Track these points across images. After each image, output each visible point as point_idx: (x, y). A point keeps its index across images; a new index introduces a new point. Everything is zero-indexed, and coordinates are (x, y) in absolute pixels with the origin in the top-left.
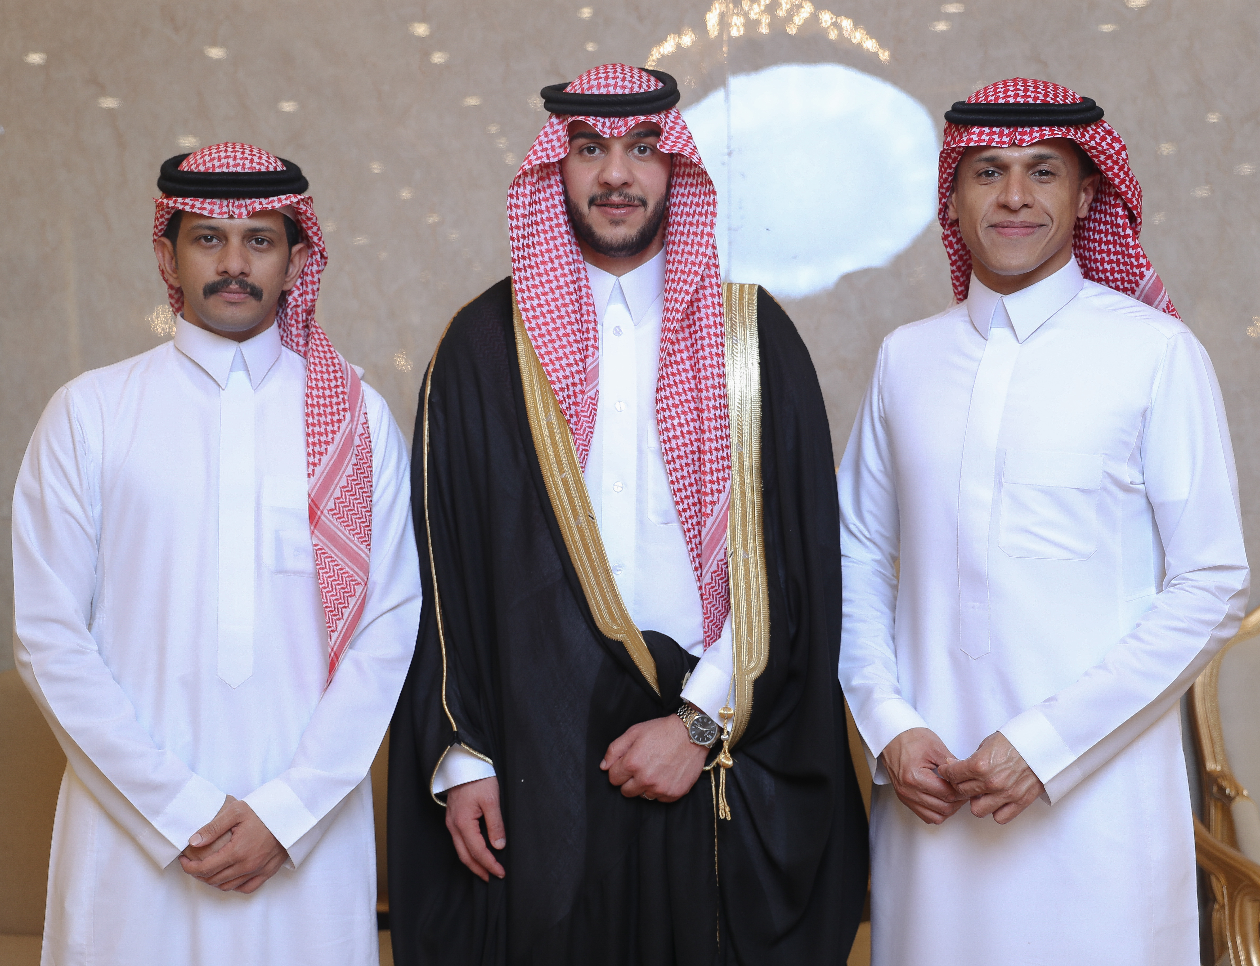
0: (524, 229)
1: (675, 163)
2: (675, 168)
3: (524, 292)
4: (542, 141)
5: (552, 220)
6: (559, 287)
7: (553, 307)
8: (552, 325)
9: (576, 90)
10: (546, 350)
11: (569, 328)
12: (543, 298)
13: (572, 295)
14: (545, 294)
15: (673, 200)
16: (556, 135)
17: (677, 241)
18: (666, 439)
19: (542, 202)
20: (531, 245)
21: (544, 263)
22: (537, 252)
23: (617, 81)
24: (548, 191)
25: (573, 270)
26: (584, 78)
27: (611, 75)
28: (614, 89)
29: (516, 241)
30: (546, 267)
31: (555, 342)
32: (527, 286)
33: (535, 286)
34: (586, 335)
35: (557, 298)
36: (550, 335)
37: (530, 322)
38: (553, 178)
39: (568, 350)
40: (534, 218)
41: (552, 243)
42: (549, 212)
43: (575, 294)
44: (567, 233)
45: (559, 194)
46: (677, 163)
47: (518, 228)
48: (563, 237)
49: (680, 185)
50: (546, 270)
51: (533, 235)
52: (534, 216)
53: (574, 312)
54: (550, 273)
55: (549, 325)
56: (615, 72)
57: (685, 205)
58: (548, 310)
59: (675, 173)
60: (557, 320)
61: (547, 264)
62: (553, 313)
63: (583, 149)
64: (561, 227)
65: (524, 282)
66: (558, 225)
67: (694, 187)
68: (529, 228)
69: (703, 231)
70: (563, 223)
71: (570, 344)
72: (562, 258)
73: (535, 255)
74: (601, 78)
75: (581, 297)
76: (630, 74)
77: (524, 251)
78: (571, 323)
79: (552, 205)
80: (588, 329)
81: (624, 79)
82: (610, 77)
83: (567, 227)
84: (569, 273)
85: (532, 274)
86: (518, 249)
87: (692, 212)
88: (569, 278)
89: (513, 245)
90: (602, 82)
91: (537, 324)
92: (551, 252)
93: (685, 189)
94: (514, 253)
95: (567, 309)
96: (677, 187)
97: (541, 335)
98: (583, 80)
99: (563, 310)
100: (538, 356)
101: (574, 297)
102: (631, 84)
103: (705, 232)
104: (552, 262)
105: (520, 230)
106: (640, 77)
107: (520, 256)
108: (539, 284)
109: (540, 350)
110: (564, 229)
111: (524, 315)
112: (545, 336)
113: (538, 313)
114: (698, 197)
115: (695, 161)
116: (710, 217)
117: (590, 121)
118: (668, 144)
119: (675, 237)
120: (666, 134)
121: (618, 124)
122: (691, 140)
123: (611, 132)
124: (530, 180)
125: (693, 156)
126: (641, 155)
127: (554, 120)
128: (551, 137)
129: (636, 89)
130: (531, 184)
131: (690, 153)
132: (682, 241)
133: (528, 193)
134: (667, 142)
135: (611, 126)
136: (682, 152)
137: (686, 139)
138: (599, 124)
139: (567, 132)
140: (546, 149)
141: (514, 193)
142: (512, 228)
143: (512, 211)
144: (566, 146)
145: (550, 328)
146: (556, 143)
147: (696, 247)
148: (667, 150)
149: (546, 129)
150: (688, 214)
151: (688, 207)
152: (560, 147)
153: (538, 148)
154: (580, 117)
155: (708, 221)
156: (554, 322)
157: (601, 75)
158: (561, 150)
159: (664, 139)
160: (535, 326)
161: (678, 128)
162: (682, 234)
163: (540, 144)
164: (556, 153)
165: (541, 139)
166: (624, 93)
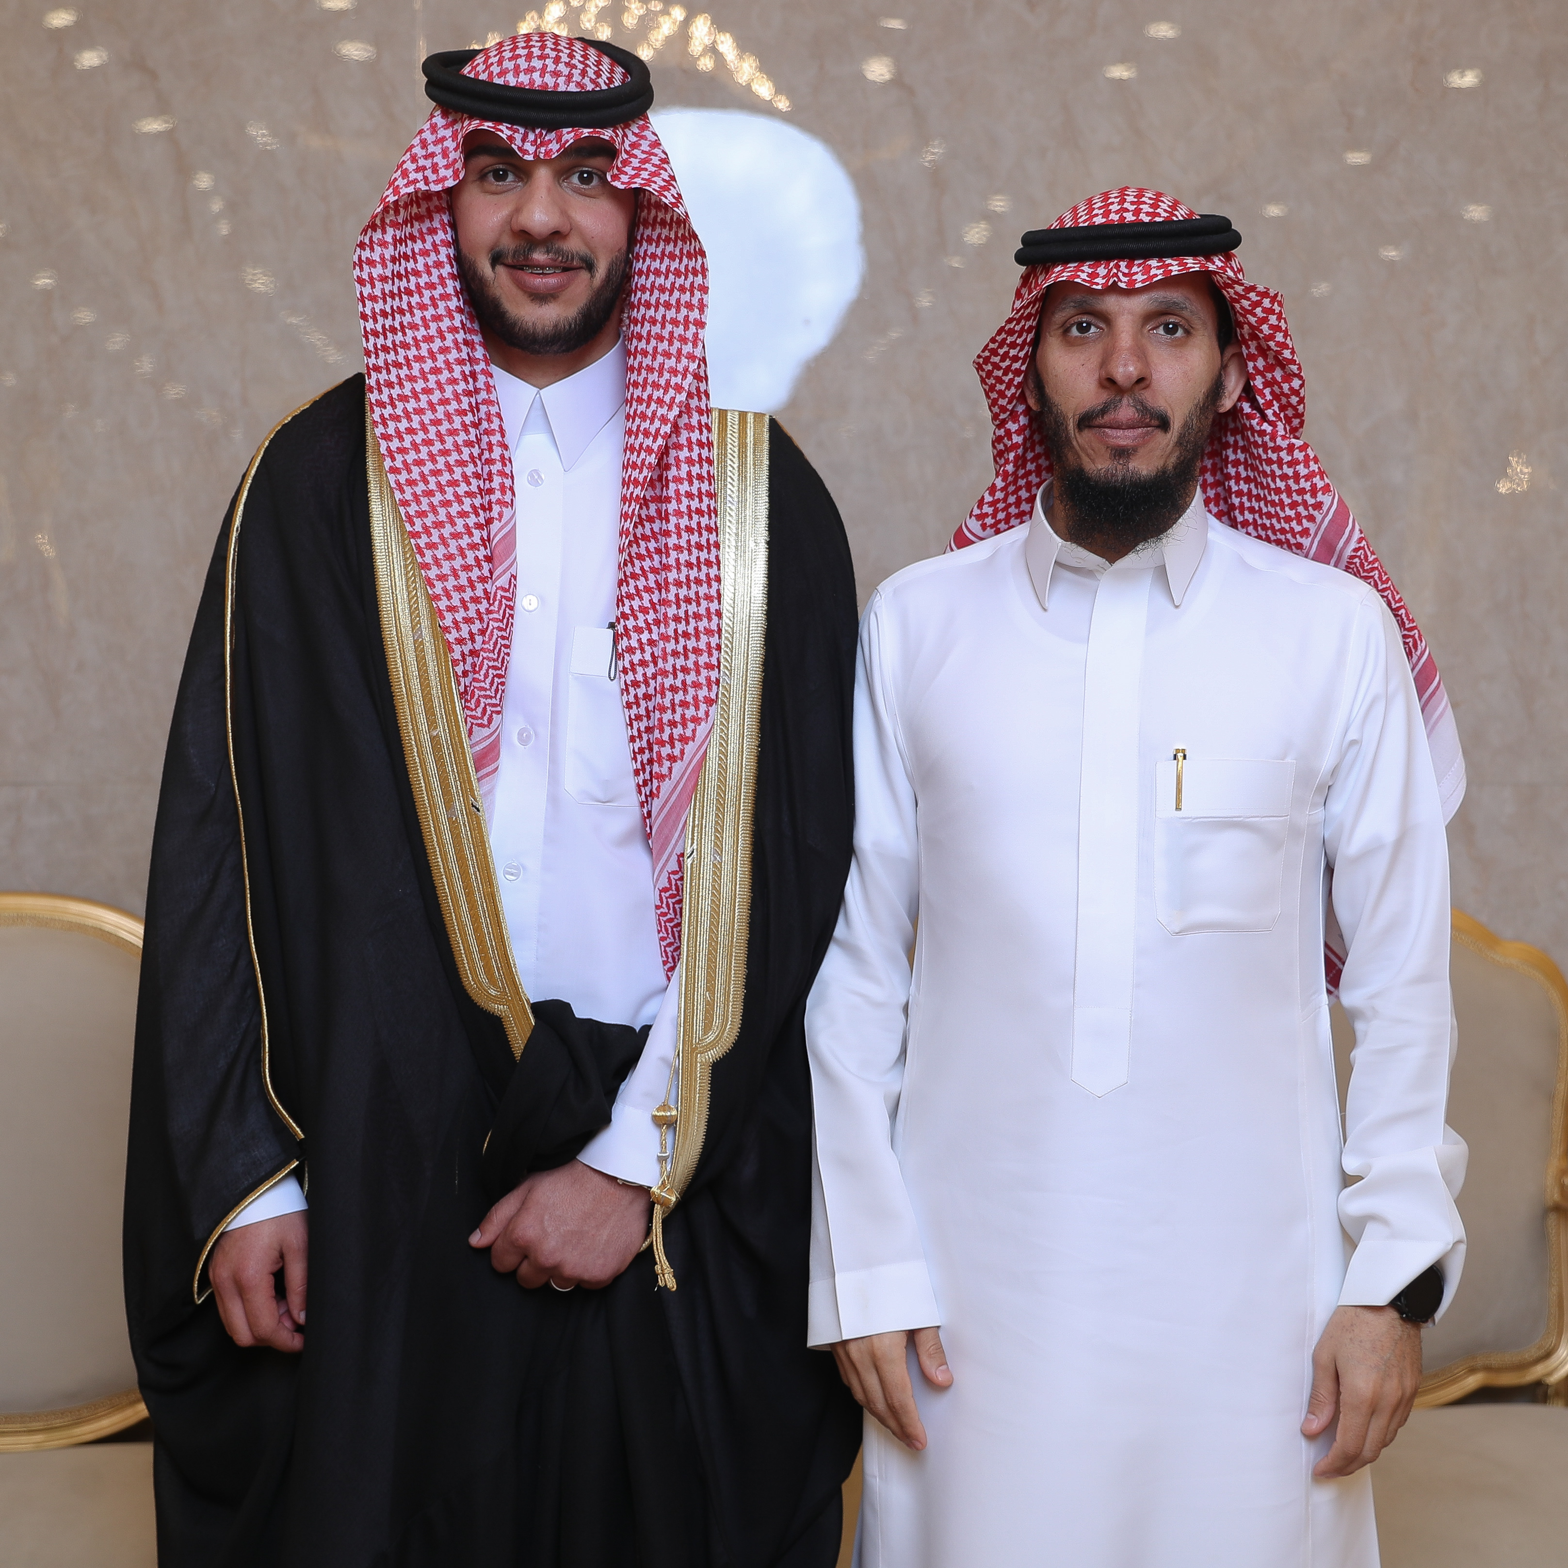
0: (385, 302)
1: (642, 203)
2: (642, 211)
3: (385, 408)
4: (416, 154)
5: (435, 289)
6: (444, 402)
7: (432, 435)
9: (477, 74)
10: (417, 508)
11: (458, 471)
12: (416, 418)
13: (466, 415)
14: (419, 411)
15: (638, 265)
16: (440, 146)
17: (645, 334)
18: (628, 666)
19: (418, 257)
20: (399, 328)
21: (419, 359)
22: (409, 340)
23: (547, 63)
24: (429, 239)
25: (467, 373)
26: (492, 54)
27: (536, 51)
28: (540, 76)
29: (371, 321)
30: (423, 366)
31: (434, 496)
32: (390, 397)
33: (403, 398)
34: (487, 486)
35: (441, 420)
36: (426, 482)
37: (393, 459)
38: (437, 217)
39: (455, 509)
40: (404, 283)
41: (433, 326)
42: (429, 273)
43: (470, 414)
44: (460, 310)
45: (447, 244)
46: (645, 203)
47: (373, 298)
48: (452, 318)
49: (650, 240)
50: (422, 371)
51: (402, 312)
52: (404, 280)
53: (469, 444)
54: (429, 376)
55: (425, 464)
56: (543, 48)
57: (657, 273)
58: (423, 440)
59: (642, 220)
60: (438, 458)
61: (425, 362)
62: (433, 445)
63: (488, 174)
64: (450, 300)
65: (385, 390)
66: (445, 297)
67: (672, 244)
68: (393, 299)
69: (687, 316)
70: (453, 293)
71: (459, 499)
72: (450, 352)
73: (406, 346)
74: (519, 56)
75: (480, 420)
76: (568, 51)
77: (386, 338)
78: (461, 463)
79: (435, 262)
80: (490, 474)
81: (557, 60)
82: (535, 55)
83: (459, 300)
84: (460, 377)
85: (398, 376)
86: (375, 334)
87: (668, 286)
88: (461, 387)
89: (365, 328)
90: (523, 63)
91: (405, 462)
92: (433, 342)
93: (657, 246)
94: (367, 340)
95: (456, 438)
96: (645, 244)
97: (411, 483)
98: (490, 57)
99: (449, 440)
100: (404, 518)
101: (468, 419)
102: (569, 69)
103: (691, 319)
104: (434, 359)
105: (377, 302)
106: (585, 57)
107: (379, 347)
108: (410, 394)
109: (408, 509)
110: (453, 303)
111: (383, 444)
112: (417, 485)
113: (407, 444)
114: (677, 260)
115: (667, 202)
116: (697, 294)
117: (502, 131)
118: (626, 174)
119: (642, 327)
120: (625, 156)
121: (547, 138)
122: (665, 166)
123: (536, 150)
124: (393, 218)
125: (666, 193)
126: (585, 186)
127: (439, 120)
128: (431, 149)
129: (577, 77)
130: (395, 225)
131: (660, 187)
132: (653, 333)
133: (391, 240)
134: (624, 169)
135: (536, 141)
136: (650, 186)
137: (658, 163)
138: (518, 137)
139: (458, 145)
140: (424, 168)
141: (367, 241)
142: (362, 299)
143: (362, 269)
144: (457, 166)
145: (426, 470)
146: (438, 159)
147: (677, 344)
148: (623, 183)
149: (424, 135)
150: (662, 289)
151: (663, 277)
152: (447, 167)
153: (410, 166)
154: (487, 124)
155: (695, 301)
156: (434, 460)
157: (520, 51)
158: (449, 173)
159: (620, 165)
160: (402, 466)
161: (645, 145)
162: (653, 322)
163: (414, 159)
164: (441, 175)
165: (414, 151)
166: (556, 85)
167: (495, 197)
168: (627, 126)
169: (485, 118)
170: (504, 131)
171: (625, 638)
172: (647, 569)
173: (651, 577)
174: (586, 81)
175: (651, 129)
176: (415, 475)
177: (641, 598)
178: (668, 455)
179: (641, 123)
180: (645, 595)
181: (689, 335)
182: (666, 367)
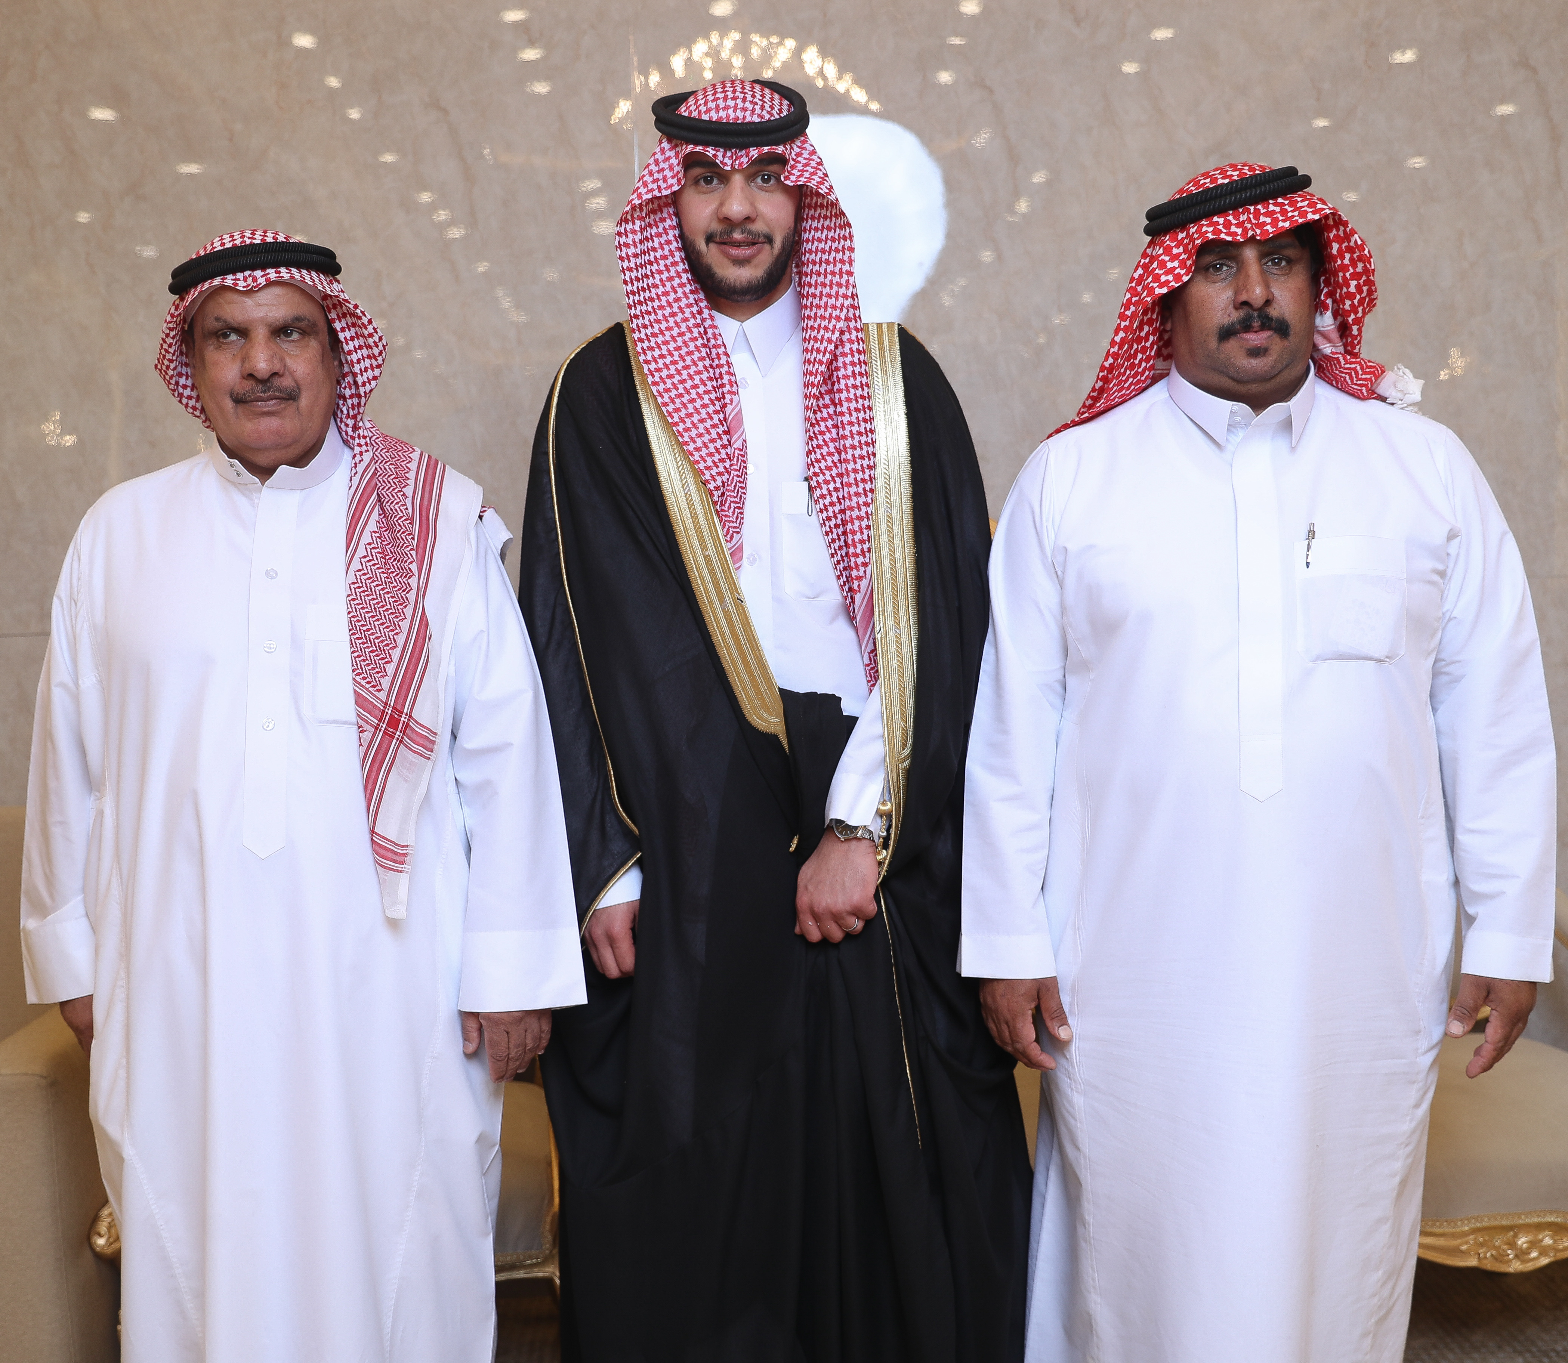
0: (637, 271)
2: (806, 198)
3: (644, 342)
4: (652, 170)
5: (667, 259)
7: (676, 358)
8: (677, 378)
9: (690, 113)
10: (674, 407)
11: (697, 378)
12: (664, 347)
14: (666, 343)
15: (806, 236)
16: (668, 163)
17: (813, 283)
19: (654, 238)
20: (646, 287)
21: (662, 307)
22: (654, 295)
23: (737, 103)
24: (661, 225)
25: (697, 314)
26: (699, 97)
27: (730, 95)
28: (734, 112)
29: (630, 285)
30: (665, 312)
31: (683, 397)
32: (646, 335)
33: (654, 335)
34: (720, 383)
35: (680, 346)
36: (675, 389)
37: (653, 376)
38: (666, 211)
39: (698, 403)
40: (647, 257)
41: (668, 284)
42: (663, 249)
44: (686, 271)
46: (809, 193)
47: (630, 269)
48: (680, 277)
49: (813, 218)
50: (664, 315)
51: (647, 276)
52: (647, 254)
53: (702, 359)
54: (669, 318)
55: (673, 377)
56: (734, 92)
57: (820, 240)
58: (671, 361)
59: (806, 205)
60: (682, 372)
61: (665, 309)
62: (678, 364)
63: (699, 180)
64: (678, 265)
65: (643, 330)
66: (674, 264)
67: (828, 220)
68: (642, 268)
69: (841, 269)
70: (679, 260)
71: (700, 396)
72: (681, 300)
73: (652, 299)
74: (719, 98)
76: (751, 92)
77: (639, 295)
78: (699, 372)
79: (666, 241)
80: (721, 374)
81: (744, 100)
82: (729, 97)
83: (684, 265)
84: (691, 317)
85: (651, 320)
86: (633, 293)
87: (827, 248)
89: (627, 289)
90: (721, 104)
91: (661, 377)
92: (669, 295)
93: (819, 222)
95: (693, 357)
96: (810, 221)
97: (667, 390)
98: (698, 99)
99: (688, 359)
100: (665, 413)
101: (700, 343)
102: (751, 105)
103: (844, 270)
104: (671, 307)
105: (632, 271)
106: (763, 96)
107: (636, 301)
108: (658, 331)
109: (667, 407)
110: (681, 267)
111: (645, 367)
112: (671, 391)
113: (661, 365)
114: (833, 231)
115: (822, 192)
116: (847, 253)
117: (709, 152)
118: (794, 175)
119: (811, 278)
120: (792, 162)
121: (739, 154)
122: (820, 167)
123: (732, 163)
124: (638, 214)
125: (821, 186)
126: (765, 185)
127: (666, 145)
128: (662, 165)
129: (758, 111)
130: (641, 218)
131: (818, 183)
132: (819, 282)
133: (639, 229)
134: (793, 172)
135: (732, 157)
136: (810, 182)
137: (815, 165)
138: (720, 154)
139: (679, 161)
140: (658, 180)
141: (623, 231)
142: (623, 271)
143: (621, 251)
144: (679, 176)
145: (676, 381)
146: (668, 173)
147: (835, 288)
148: (792, 182)
149: (657, 157)
150: (823, 251)
151: (823, 243)
152: (673, 177)
153: (648, 179)
154: (698, 148)
155: (846, 258)
156: (680, 374)
157: (718, 95)
158: (675, 181)
159: (789, 169)
160: (659, 380)
161: (806, 154)
162: (819, 274)
163: (651, 174)
164: (669, 184)
165: (651, 168)
166: (745, 117)
167: (706, 196)
168: (793, 142)
169: (697, 144)
170: (710, 151)
171: (818, 489)
172: (827, 440)
173: (831, 445)
174: (765, 113)
175: (809, 142)
176: (669, 385)
177: (826, 461)
178: (837, 361)
179: (802, 138)
180: (828, 458)
181: (843, 281)
182: (829, 304)
